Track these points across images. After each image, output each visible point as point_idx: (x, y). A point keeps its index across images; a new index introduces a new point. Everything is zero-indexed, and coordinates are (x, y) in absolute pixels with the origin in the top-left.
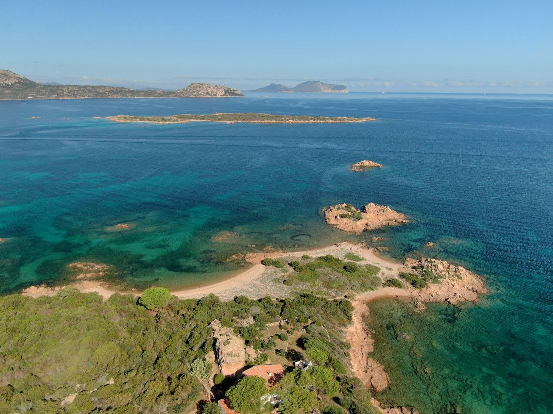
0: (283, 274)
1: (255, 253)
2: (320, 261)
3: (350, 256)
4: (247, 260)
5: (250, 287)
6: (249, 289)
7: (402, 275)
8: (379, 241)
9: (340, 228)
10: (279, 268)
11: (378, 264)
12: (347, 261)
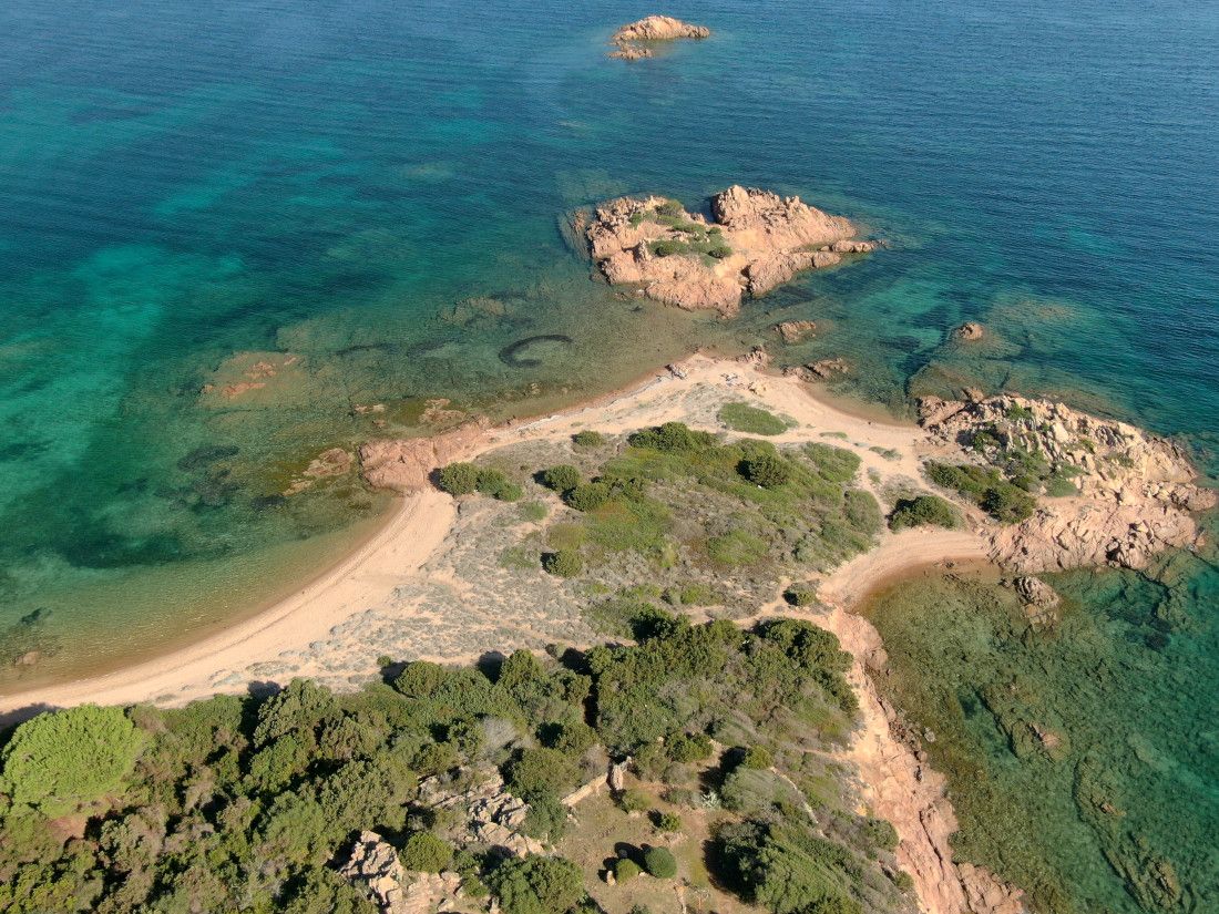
0: (529, 527)
1: (393, 438)
2: (645, 452)
3: (737, 413)
4: (374, 476)
5: (424, 606)
6: (427, 614)
7: (939, 474)
8: (806, 338)
9: (660, 296)
10: (506, 499)
11: (842, 435)
12: (734, 436)
